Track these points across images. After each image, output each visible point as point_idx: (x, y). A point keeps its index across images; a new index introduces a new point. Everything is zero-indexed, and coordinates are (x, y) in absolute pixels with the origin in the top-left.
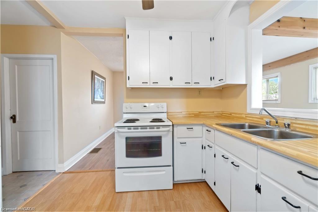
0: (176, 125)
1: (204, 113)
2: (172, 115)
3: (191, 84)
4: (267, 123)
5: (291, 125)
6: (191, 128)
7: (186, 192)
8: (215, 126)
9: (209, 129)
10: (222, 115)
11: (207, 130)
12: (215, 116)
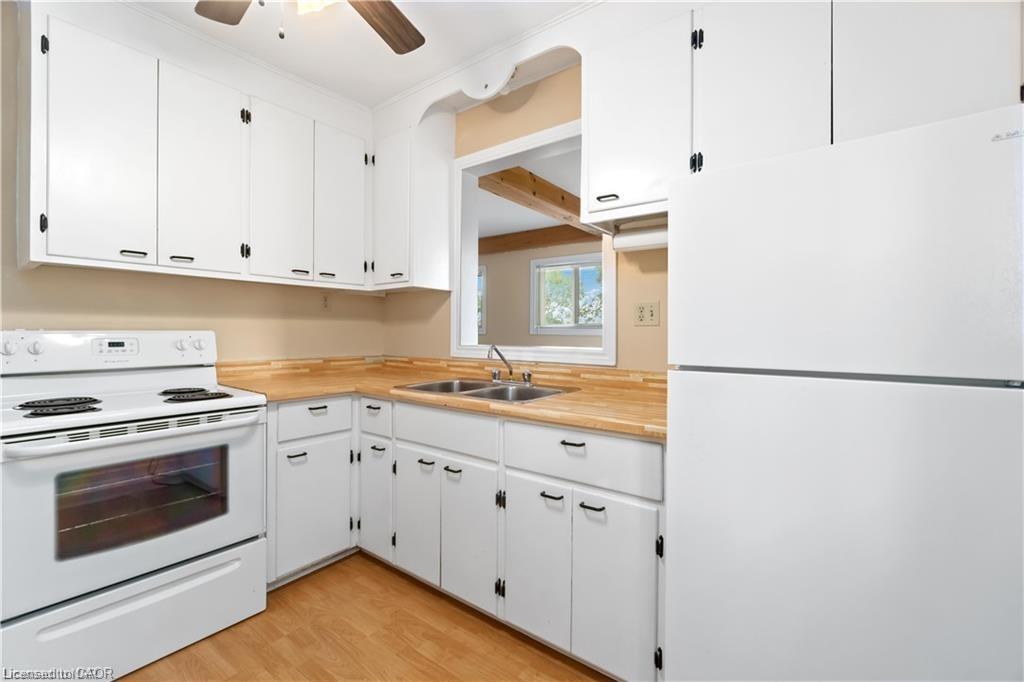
0: (276, 404)
1: (337, 363)
2: (235, 372)
3: (310, 277)
4: (494, 376)
5: (534, 376)
6: (323, 405)
7: (313, 600)
8: (394, 392)
9: (374, 403)
10: (384, 365)
11: (369, 407)
12: (368, 370)
